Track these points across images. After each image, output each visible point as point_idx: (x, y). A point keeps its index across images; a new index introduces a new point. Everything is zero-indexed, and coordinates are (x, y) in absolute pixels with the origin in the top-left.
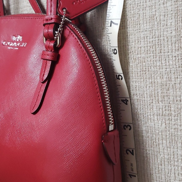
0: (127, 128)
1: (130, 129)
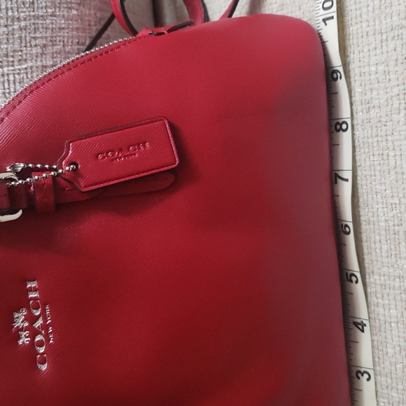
0: (363, 376)
1: (368, 380)
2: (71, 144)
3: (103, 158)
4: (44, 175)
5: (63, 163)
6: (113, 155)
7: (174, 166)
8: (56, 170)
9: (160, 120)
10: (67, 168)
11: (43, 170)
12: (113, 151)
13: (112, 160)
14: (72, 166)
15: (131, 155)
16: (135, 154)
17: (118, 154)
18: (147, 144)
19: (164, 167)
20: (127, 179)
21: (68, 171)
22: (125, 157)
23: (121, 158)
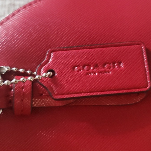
2: (52, 54)
3: (79, 70)
4: (22, 79)
5: (42, 70)
6: (89, 69)
7: (145, 89)
8: (34, 76)
9: (138, 44)
10: (44, 74)
11: (25, 75)
12: (89, 66)
13: (87, 74)
14: (49, 73)
15: (105, 72)
16: (109, 72)
17: (93, 69)
18: (122, 64)
19: (135, 88)
20: (98, 94)
21: (45, 77)
22: (99, 72)
23: (95, 73)
